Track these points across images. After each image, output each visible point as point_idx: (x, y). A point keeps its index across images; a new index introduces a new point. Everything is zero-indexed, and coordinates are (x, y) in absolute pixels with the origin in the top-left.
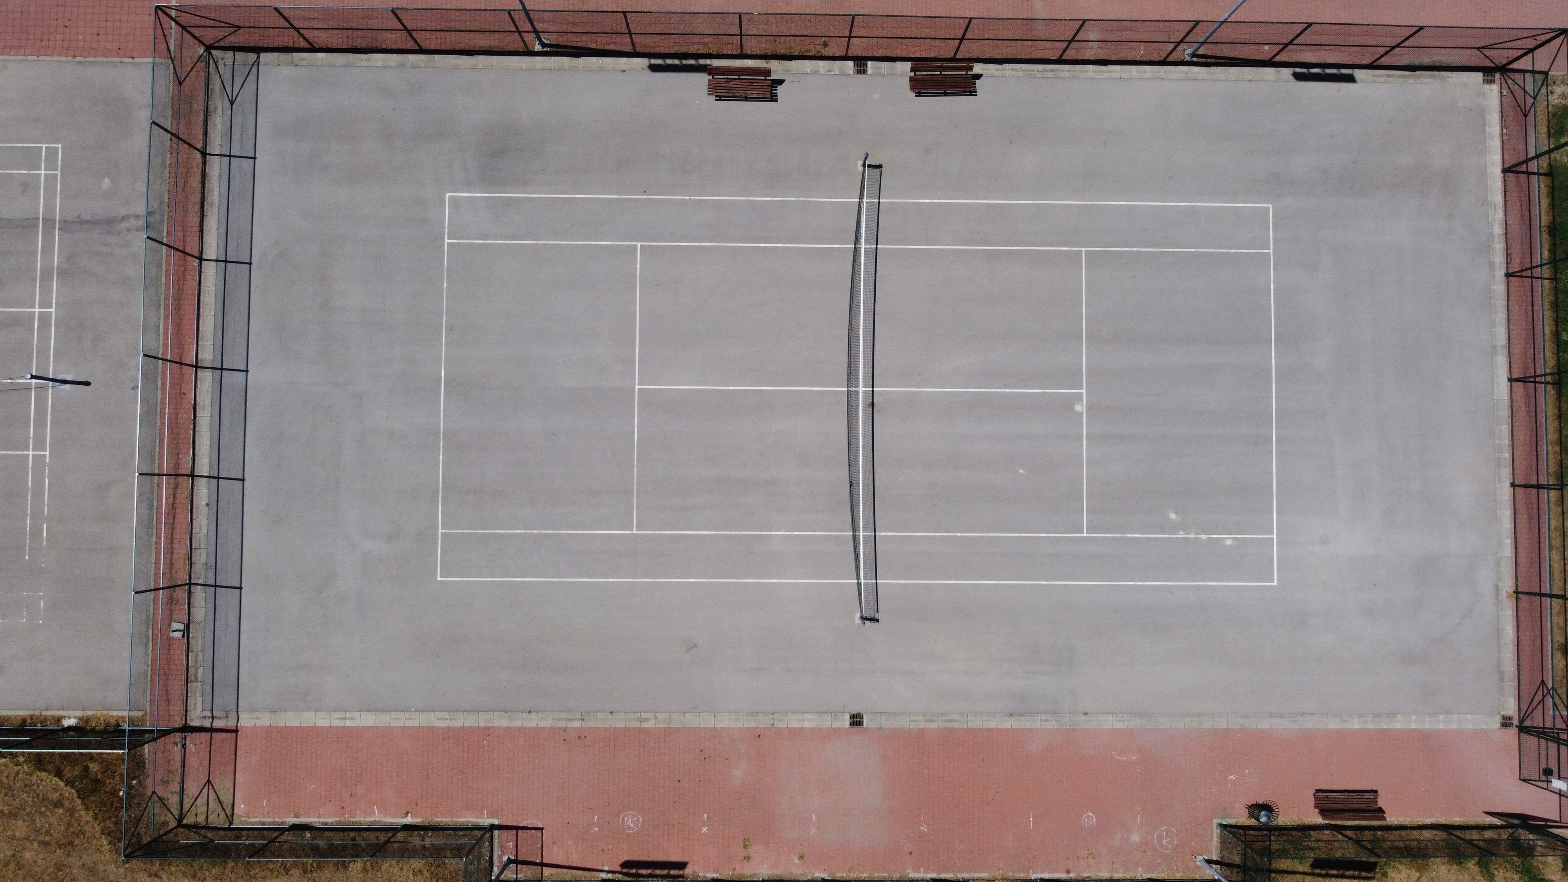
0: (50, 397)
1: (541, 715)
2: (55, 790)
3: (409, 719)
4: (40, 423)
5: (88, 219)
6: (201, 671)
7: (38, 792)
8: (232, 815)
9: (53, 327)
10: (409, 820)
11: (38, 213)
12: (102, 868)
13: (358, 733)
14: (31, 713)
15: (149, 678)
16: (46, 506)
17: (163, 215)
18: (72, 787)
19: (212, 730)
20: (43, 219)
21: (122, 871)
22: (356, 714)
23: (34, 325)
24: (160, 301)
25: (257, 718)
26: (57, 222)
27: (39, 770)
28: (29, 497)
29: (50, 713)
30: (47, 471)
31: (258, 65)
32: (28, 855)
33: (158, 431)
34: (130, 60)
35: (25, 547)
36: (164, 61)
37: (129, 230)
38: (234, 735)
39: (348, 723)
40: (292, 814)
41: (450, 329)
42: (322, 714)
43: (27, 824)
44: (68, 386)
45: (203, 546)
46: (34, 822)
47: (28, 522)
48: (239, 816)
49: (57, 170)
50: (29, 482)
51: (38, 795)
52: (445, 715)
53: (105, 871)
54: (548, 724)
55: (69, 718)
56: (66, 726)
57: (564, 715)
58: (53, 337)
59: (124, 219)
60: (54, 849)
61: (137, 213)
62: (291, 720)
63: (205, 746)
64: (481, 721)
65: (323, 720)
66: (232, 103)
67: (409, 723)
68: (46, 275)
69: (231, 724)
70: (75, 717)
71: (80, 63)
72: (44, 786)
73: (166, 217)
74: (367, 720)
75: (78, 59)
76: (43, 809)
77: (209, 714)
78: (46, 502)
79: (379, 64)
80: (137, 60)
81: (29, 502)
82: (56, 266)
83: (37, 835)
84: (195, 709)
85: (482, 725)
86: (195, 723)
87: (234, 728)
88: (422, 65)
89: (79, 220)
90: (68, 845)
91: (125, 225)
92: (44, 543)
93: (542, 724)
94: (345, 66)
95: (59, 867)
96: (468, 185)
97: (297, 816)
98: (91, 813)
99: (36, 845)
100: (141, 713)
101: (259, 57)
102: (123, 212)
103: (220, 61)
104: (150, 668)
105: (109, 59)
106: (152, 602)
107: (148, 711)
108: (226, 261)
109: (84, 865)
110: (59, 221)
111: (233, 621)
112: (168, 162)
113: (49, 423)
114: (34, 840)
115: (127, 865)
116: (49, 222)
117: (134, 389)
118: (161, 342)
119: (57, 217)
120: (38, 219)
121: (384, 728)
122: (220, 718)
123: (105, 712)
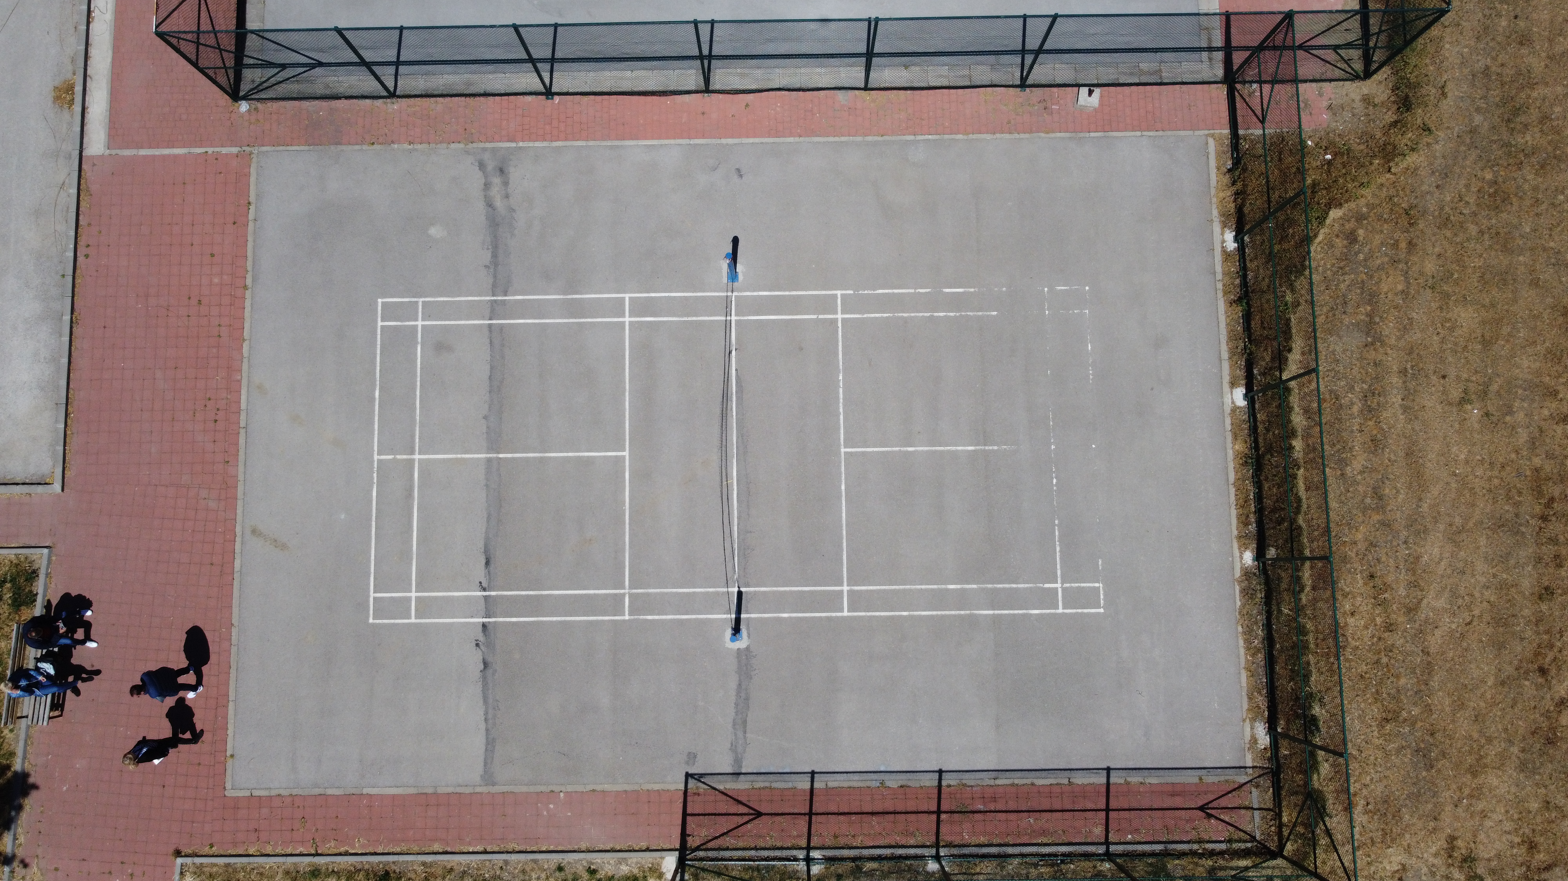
0: (755, 294)
2: (1330, 242)
4: (795, 304)
5: (489, 255)
6: (1145, 67)
8: (1344, 12)
9: (653, 295)
11: (481, 326)
12: (1440, 162)
14: (1220, 294)
15: (1160, 133)
16: (917, 291)
17: (484, 150)
19: (1228, 48)
20: (490, 319)
21: (1441, 135)
23: (650, 322)
24: (611, 147)
26: (495, 298)
28: (905, 315)
29: (1219, 269)
30: (866, 292)
31: (264, 31)
33: (802, 139)
34: (252, 208)
35: (979, 316)
36: (254, 160)
37: (507, 196)
38: (1233, 18)
43: (1384, 277)
45: (966, 72)
46: (1380, 268)
47: (942, 314)
49: (417, 302)
50: (882, 317)
51: (1341, 268)
55: (1223, 241)
56: (1236, 245)
58: (667, 294)
59: (490, 205)
60: (1418, 233)
61: (483, 186)
66: (319, 64)
68: (576, 309)
69: (1217, 24)
70: (1222, 234)
71: (254, 280)
73: (488, 145)
75: (249, 282)
76: (1361, 257)
77: (1205, 54)
78: (912, 291)
80: (252, 199)
81: (913, 315)
82: (561, 297)
83: (1399, 261)
84: (1198, 72)
86: (1220, 70)
87: (1223, 18)
89: (492, 267)
90: (1410, 216)
91: (498, 203)
92: (972, 290)
98: (1361, 189)
99: (1415, 259)
100: (1211, 141)
101: (252, 32)
102: (480, 205)
103: (258, 86)
104: (1145, 133)
105: (250, 239)
106: (1052, 135)
107: (1206, 132)
108: (553, 60)
110: (493, 296)
112: (406, 146)
113: (794, 293)
114: (1406, 263)
116: (494, 310)
117: (741, 176)
118: (672, 142)
119: (488, 298)
120: (490, 326)
122: (1210, 40)
123: (1213, 191)
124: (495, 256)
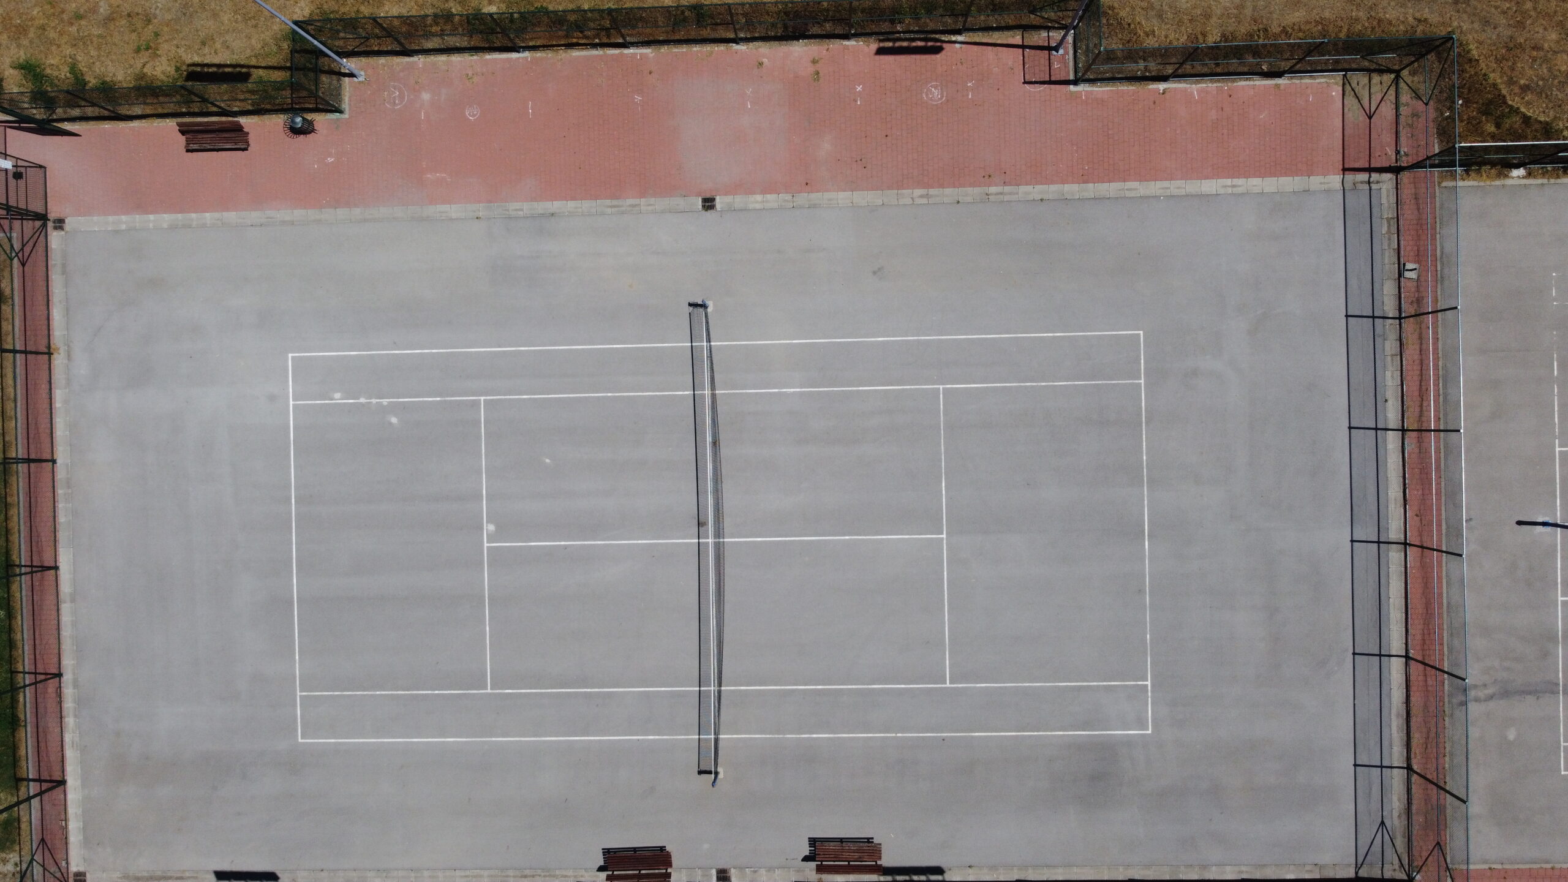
0: (1558, 508)
1: (1031, 197)
2: (1528, 103)
3: (1167, 188)
5: (1529, 696)
6: (1385, 230)
7: (1547, 101)
8: (1344, 85)
9: (1559, 580)
10: (1162, 86)
12: (1476, 26)
13: (1218, 172)
14: (1559, 181)
15: (1438, 220)
16: (1556, 394)
17: (1449, 701)
18: (1511, 107)
19: (1370, 170)
21: (1455, 24)
22: (1222, 191)
24: (1448, 612)
25: (1324, 183)
26: (1561, 692)
27: (1547, 123)
29: (1539, 181)
30: (1557, 430)
31: (1356, 865)
32: (1554, 36)
33: (1443, 476)
34: (1493, 866)
36: (1457, 866)
37: (1485, 685)
38: (1346, 166)
39: (1228, 182)
40: (1282, 87)
41: (1141, 592)
42: (1257, 190)
43: (1557, 67)
44: (1540, 520)
45: (1389, 358)
46: (1550, 70)
48: (1336, 84)
49: (1564, 747)
51: (1547, 96)
52: (1128, 194)
53: (1472, 22)
54: (1023, 189)
55: (1519, 177)
56: (1522, 168)
57: (1006, 198)
58: (1559, 571)
59: (1491, 697)
60: (1527, 43)
61: (1477, 703)
62: (1289, 183)
63: (1376, 153)
64: (1091, 189)
65: (1254, 184)
66: (1383, 823)
67: (1166, 184)
69: (1350, 177)
70: (1513, 178)
71: (1547, 862)
72: (1542, 108)
73: (1446, 700)
74: (1209, 186)
75: (1549, 866)
76: (1541, 83)
77: (1374, 186)
78: (1556, 397)
79: (1228, 868)
80: (1486, 866)
82: (1560, 645)
83: (1546, 56)
84: (1388, 191)
85: (1091, 185)
86: (1387, 176)
87: (1346, 173)
88: (1182, 868)
89: (1538, 694)
90: (1512, 48)
91: (1490, 691)
92: (1555, 355)
93: (1029, 188)
94: (1265, 865)
95: (1521, 25)
96: (1129, 742)
97: (1277, 86)
98: (1491, 81)
99: (1546, 46)
100: (1444, 184)
101: (1357, 873)
102: (1492, 704)
103: (1397, 867)
104: (1438, 231)
105: (1516, 867)
106: (1439, 298)
107: (1437, 187)
108: (1380, 655)
109: (1495, 28)
110: (1559, 693)
111: (1353, 282)
112: (1447, 759)
113: (1558, 481)
114: (1548, 51)
115: (1450, 29)
117: (1471, 519)
118: (1444, 568)
119: (1561, 697)
121: (1191, 179)
122: (1362, 182)
123: (1482, 184)
124: (1529, 693)
